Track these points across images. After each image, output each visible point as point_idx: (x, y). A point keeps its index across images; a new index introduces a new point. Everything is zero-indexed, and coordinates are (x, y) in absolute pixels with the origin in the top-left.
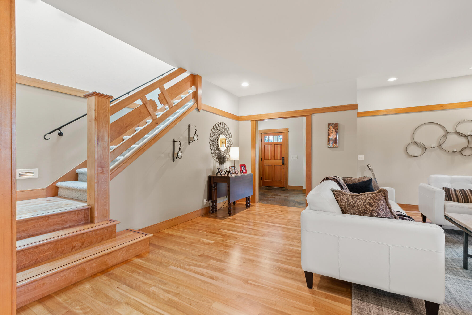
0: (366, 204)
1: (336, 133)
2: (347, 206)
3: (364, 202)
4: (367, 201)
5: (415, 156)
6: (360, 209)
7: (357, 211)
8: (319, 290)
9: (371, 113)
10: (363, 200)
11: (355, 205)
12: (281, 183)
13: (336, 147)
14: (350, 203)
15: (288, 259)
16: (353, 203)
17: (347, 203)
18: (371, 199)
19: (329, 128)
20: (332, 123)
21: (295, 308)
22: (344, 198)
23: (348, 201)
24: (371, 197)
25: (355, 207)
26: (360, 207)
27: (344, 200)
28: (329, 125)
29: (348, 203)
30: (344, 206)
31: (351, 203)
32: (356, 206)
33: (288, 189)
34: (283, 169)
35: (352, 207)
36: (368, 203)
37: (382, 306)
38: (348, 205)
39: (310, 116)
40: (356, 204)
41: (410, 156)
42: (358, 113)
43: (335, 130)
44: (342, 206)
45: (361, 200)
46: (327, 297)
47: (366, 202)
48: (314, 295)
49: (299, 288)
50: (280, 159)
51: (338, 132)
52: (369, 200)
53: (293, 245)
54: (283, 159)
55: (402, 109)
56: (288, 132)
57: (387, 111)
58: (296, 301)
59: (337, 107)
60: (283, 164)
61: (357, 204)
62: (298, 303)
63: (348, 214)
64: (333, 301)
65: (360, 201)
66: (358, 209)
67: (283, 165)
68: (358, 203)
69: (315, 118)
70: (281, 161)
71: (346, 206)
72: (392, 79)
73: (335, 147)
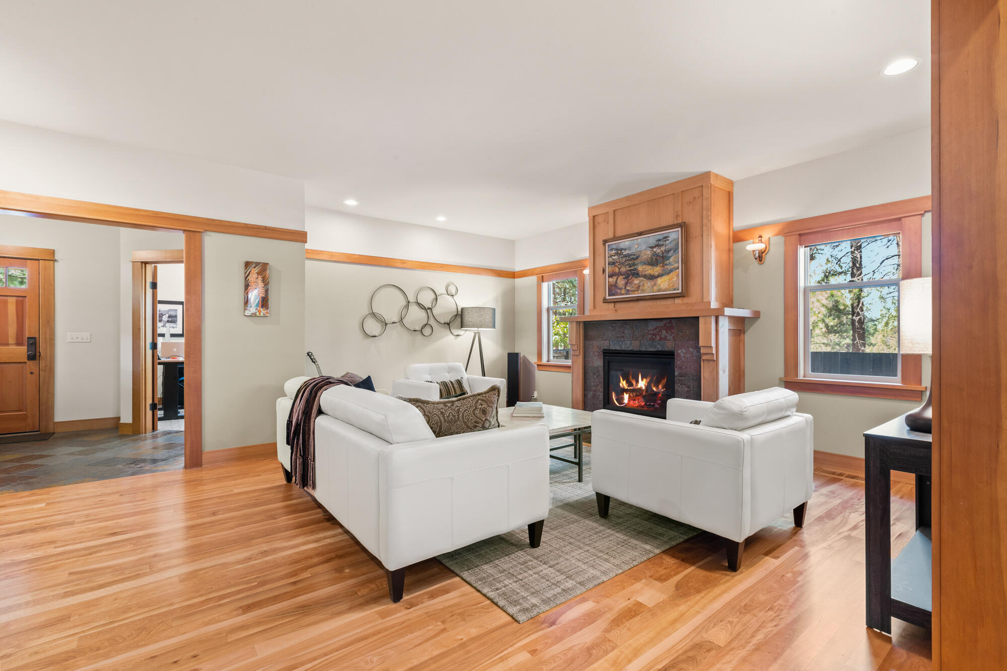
0: (477, 412)
1: (265, 285)
2: (443, 423)
3: (474, 410)
4: (479, 407)
5: (374, 336)
6: (468, 422)
7: (464, 426)
8: (411, 594)
9: (310, 253)
10: (471, 407)
11: (458, 418)
12: (24, 418)
13: (265, 316)
14: (448, 417)
15: (294, 583)
16: (453, 415)
17: (442, 418)
18: (483, 403)
19: (249, 273)
20: (256, 262)
21: (419, 645)
22: (431, 410)
23: (442, 413)
24: (482, 400)
25: (459, 420)
26: (468, 419)
27: (434, 414)
28: (247, 264)
29: (444, 417)
30: (437, 423)
31: (449, 415)
32: (461, 418)
33: (54, 433)
34: (32, 373)
35: (455, 422)
36: (480, 410)
37: (492, 561)
38: (445, 420)
39: (198, 234)
40: (461, 415)
41: (367, 335)
42: (307, 251)
43: (262, 278)
44: (433, 424)
45: (467, 407)
46: (432, 596)
47: (476, 408)
48: (416, 606)
49: (383, 615)
50: (19, 343)
51: (268, 283)
52: (482, 405)
53: (265, 551)
54: (33, 343)
55: (358, 256)
56: (55, 261)
57: (331, 254)
58: (407, 635)
59: (266, 228)
60: (33, 357)
61: (463, 415)
62: (413, 635)
63: (446, 435)
64: (444, 595)
65: (465, 410)
66: (465, 423)
67: (30, 363)
68: (464, 413)
69: (212, 242)
70: (22, 351)
71: (441, 424)
72: (351, 202)
73: (262, 314)
